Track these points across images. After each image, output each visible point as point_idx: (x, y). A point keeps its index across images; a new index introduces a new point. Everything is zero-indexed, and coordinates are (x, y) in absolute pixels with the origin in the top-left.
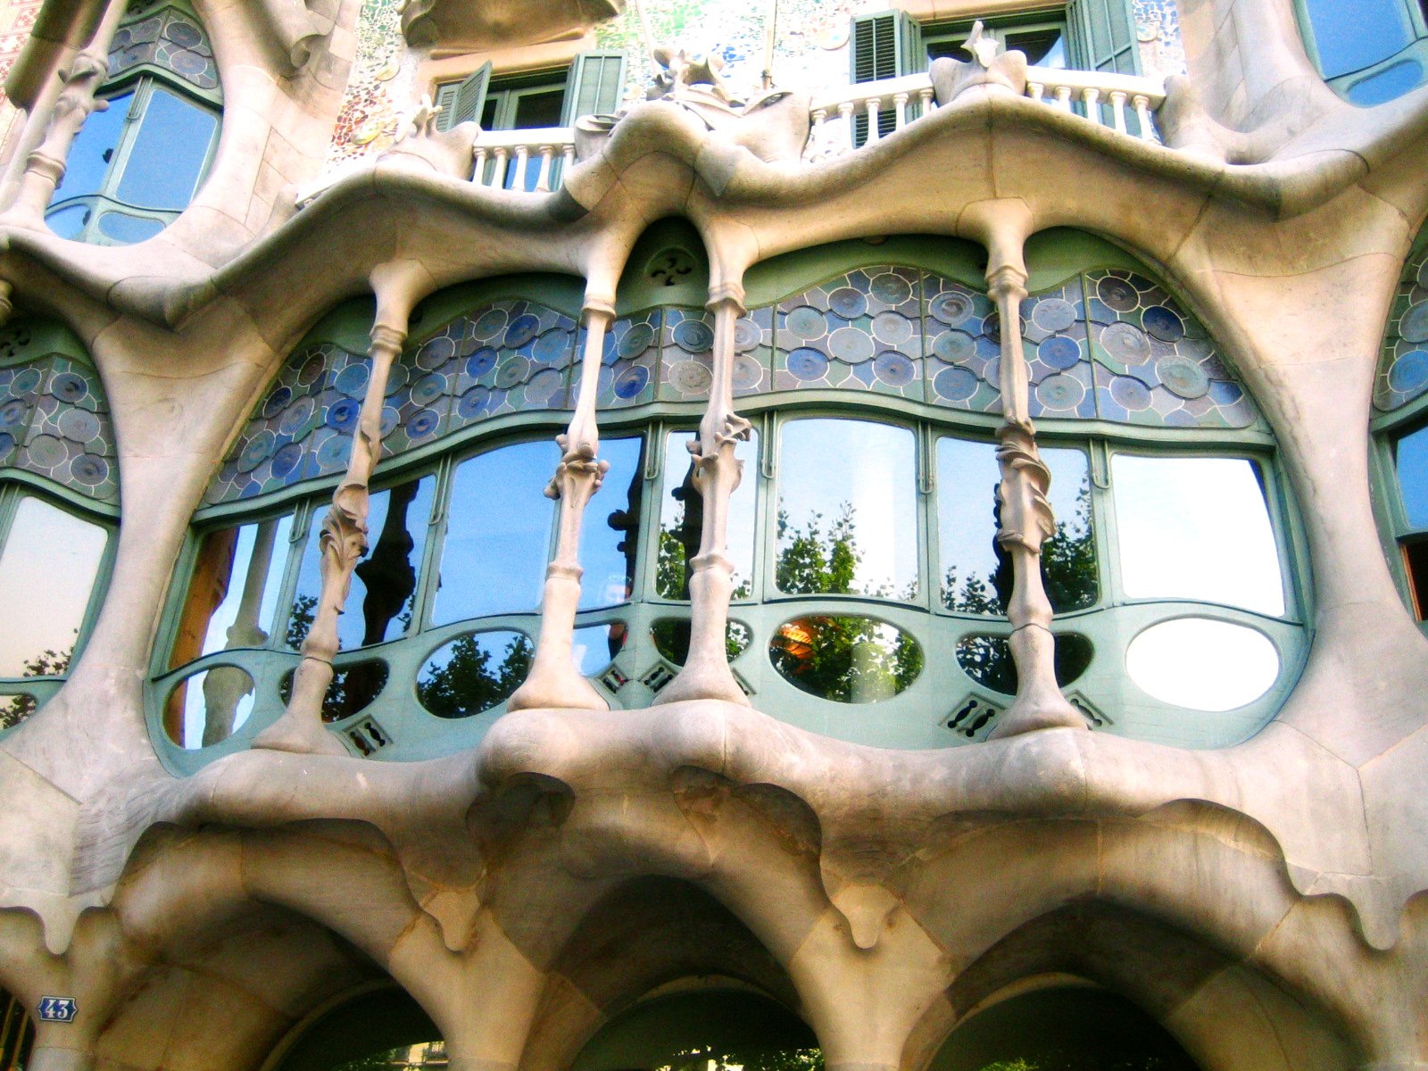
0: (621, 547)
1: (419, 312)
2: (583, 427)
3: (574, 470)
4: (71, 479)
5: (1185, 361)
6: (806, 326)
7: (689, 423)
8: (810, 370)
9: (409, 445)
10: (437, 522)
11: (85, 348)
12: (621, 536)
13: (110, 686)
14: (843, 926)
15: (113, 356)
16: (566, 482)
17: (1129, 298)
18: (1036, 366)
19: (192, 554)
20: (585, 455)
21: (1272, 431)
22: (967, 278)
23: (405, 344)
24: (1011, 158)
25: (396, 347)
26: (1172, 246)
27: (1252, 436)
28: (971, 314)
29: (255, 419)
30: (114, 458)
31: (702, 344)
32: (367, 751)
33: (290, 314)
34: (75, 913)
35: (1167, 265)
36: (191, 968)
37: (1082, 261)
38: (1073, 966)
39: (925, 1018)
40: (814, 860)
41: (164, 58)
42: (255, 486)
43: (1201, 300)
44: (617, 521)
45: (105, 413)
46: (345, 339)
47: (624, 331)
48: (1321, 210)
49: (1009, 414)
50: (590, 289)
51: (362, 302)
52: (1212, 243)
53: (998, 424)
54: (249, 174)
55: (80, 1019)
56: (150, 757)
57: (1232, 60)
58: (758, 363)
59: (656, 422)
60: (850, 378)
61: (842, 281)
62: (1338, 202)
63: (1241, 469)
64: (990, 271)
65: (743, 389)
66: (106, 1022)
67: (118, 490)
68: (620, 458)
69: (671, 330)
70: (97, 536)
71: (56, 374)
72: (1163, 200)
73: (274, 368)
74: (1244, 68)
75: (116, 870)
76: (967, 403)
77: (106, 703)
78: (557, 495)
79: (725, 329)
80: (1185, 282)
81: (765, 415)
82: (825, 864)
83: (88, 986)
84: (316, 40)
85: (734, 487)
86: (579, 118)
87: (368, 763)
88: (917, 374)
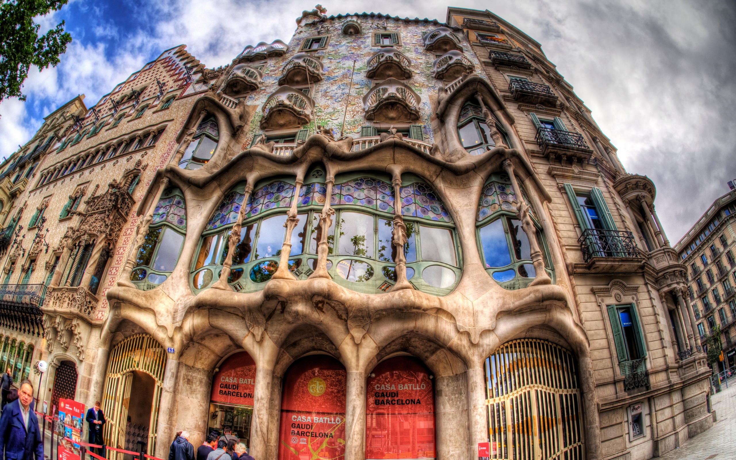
0: (301, 242)
1: (257, 183)
2: (293, 210)
3: (291, 220)
4: (176, 224)
5: (437, 205)
6: (349, 189)
7: (319, 211)
8: (349, 200)
9: (252, 215)
10: (257, 234)
11: (183, 193)
12: (301, 239)
13: (182, 274)
14: (353, 338)
15: (189, 195)
16: (289, 223)
17: (424, 190)
18: (403, 204)
19: (201, 243)
20: (294, 217)
21: (455, 224)
22: (388, 182)
23: (253, 191)
24: (399, 155)
25: (250, 192)
26: (434, 179)
27: (450, 224)
28: (388, 191)
29: (217, 210)
30: (186, 219)
31: (324, 192)
32: (238, 291)
33: (227, 185)
34: (174, 327)
35: (432, 183)
36: (198, 343)
37: (413, 181)
38: (405, 349)
39: (370, 362)
40: (346, 321)
41: (209, 131)
42: (216, 226)
43: (440, 192)
44: (301, 235)
45: (186, 209)
46: (239, 190)
47: (304, 189)
48: (466, 175)
49: (397, 213)
50: (298, 177)
51: (243, 182)
52: (444, 180)
53: (394, 216)
54: (222, 155)
55: (176, 353)
56: (189, 291)
57: (445, 144)
58: (337, 198)
59: (311, 210)
60: (359, 203)
61: (357, 180)
62: (470, 173)
63: (447, 232)
64: (393, 180)
65: (333, 203)
66: (181, 354)
67: (186, 227)
68: (302, 219)
69: (317, 188)
70: (181, 237)
71: (176, 199)
72: (433, 168)
73: (223, 198)
74: (448, 145)
75: (182, 318)
76: (386, 211)
77: (181, 278)
78: (286, 227)
79: (330, 187)
80: (436, 188)
81: (339, 210)
82: (349, 322)
83: (177, 346)
84: (241, 127)
85: (330, 226)
86: (298, 141)
87: (238, 294)
88: (375, 203)
